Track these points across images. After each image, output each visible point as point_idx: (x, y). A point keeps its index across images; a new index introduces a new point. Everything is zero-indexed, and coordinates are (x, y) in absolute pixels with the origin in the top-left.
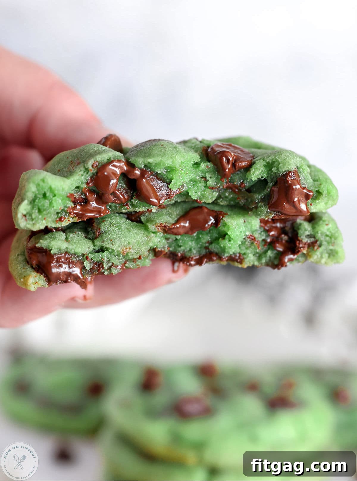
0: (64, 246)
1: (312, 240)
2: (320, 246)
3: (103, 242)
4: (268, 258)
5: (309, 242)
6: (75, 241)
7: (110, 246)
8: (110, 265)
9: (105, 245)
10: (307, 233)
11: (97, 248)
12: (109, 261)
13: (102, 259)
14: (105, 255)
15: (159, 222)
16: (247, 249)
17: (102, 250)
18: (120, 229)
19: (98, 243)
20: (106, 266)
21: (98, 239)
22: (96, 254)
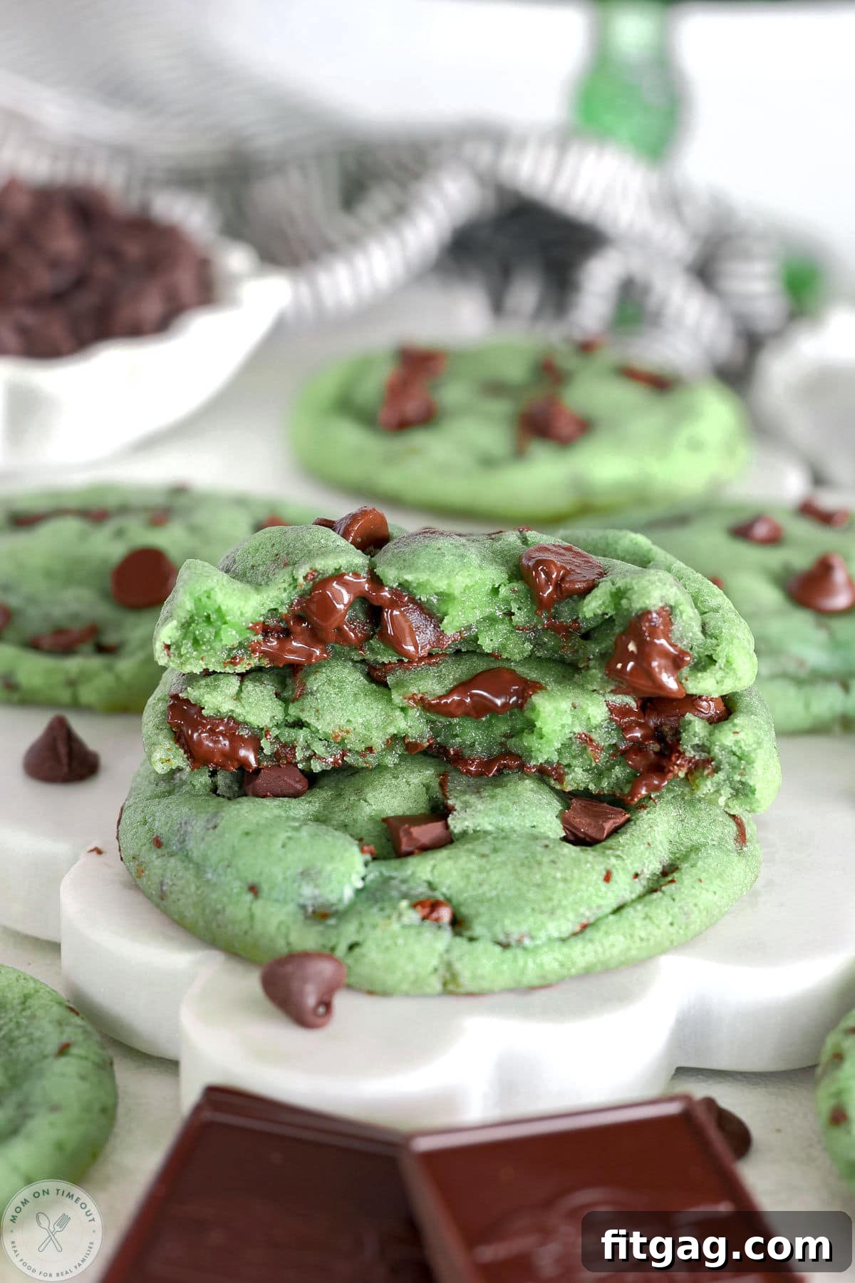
0: (227, 706)
1: (704, 755)
2: (717, 770)
3: (302, 710)
4: (613, 780)
5: (697, 758)
6: (250, 700)
7: (312, 721)
8: (308, 754)
9: (305, 717)
10: (696, 741)
11: (290, 720)
12: (308, 747)
13: (295, 740)
14: (301, 735)
15: (413, 690)
16: (574, 757)
17: (299, 724)
18: (340, 692)
19: (294, 711)
20: (299, 755)
21: (296, 703)
22: (287, 729)
